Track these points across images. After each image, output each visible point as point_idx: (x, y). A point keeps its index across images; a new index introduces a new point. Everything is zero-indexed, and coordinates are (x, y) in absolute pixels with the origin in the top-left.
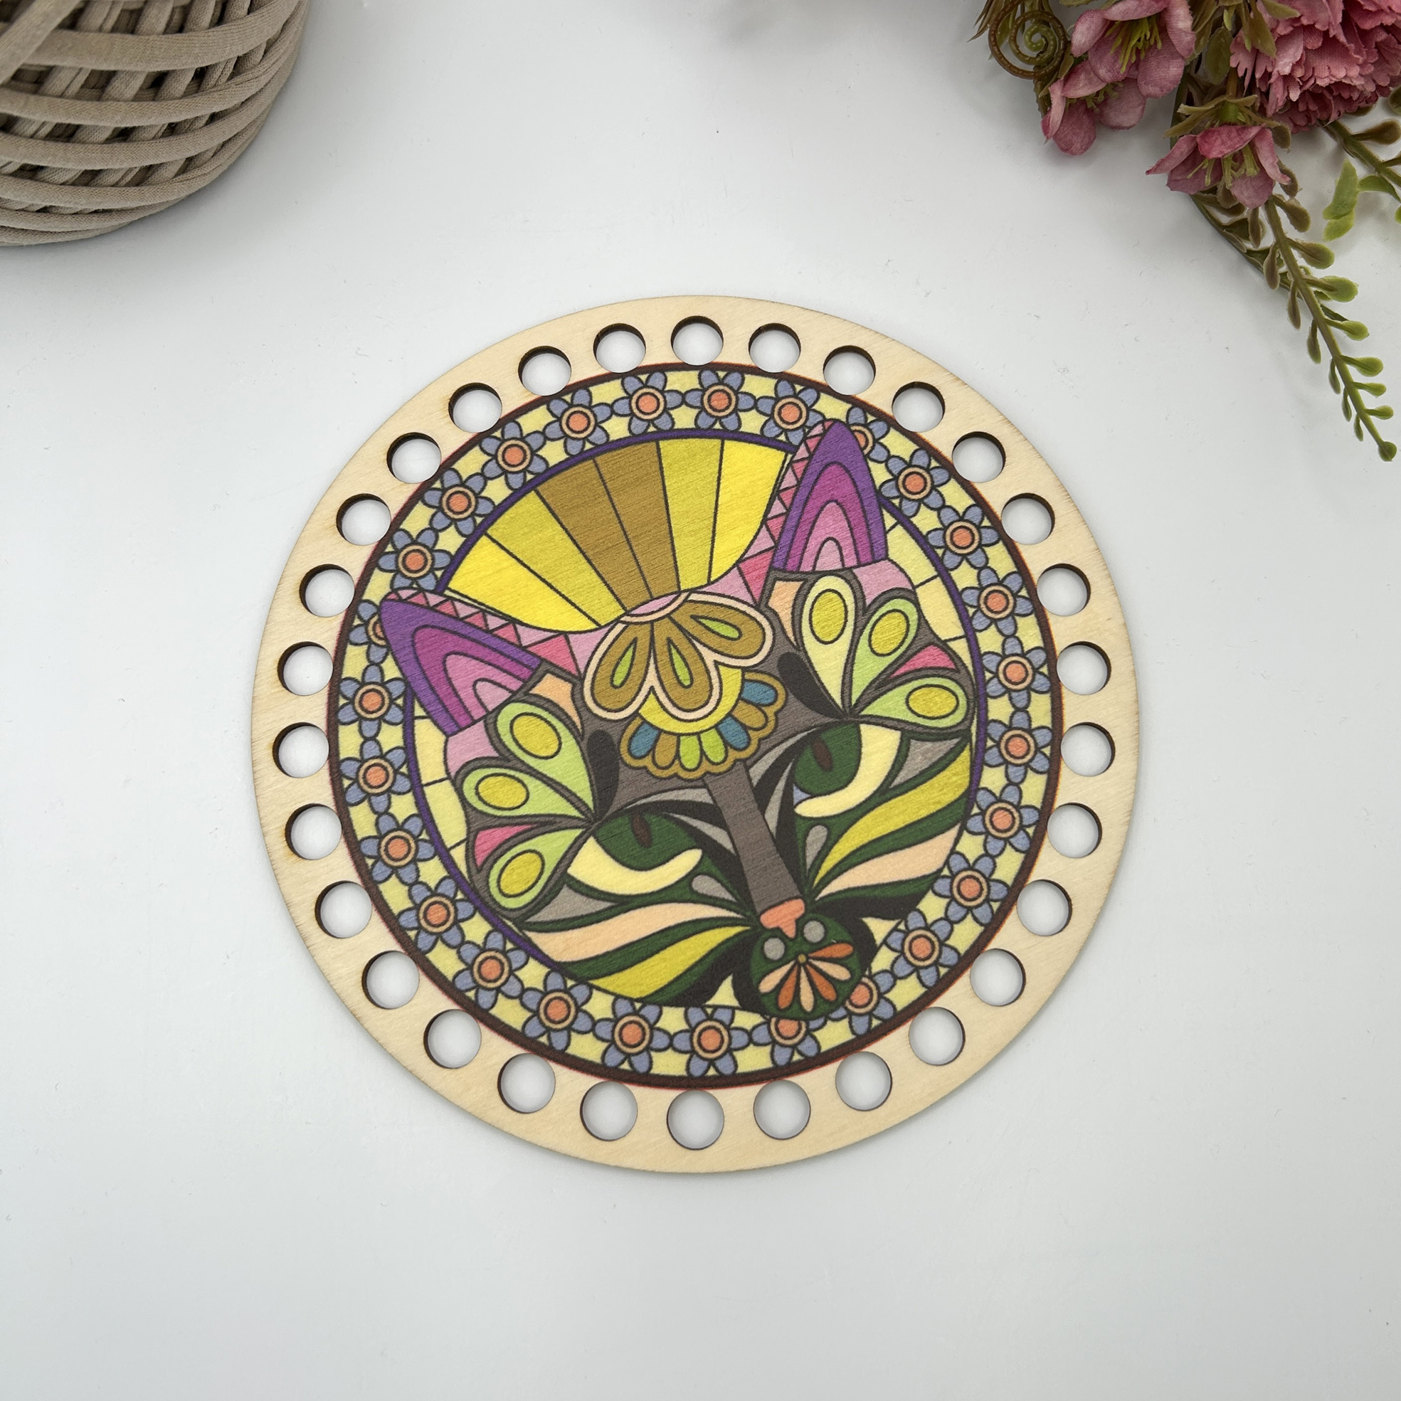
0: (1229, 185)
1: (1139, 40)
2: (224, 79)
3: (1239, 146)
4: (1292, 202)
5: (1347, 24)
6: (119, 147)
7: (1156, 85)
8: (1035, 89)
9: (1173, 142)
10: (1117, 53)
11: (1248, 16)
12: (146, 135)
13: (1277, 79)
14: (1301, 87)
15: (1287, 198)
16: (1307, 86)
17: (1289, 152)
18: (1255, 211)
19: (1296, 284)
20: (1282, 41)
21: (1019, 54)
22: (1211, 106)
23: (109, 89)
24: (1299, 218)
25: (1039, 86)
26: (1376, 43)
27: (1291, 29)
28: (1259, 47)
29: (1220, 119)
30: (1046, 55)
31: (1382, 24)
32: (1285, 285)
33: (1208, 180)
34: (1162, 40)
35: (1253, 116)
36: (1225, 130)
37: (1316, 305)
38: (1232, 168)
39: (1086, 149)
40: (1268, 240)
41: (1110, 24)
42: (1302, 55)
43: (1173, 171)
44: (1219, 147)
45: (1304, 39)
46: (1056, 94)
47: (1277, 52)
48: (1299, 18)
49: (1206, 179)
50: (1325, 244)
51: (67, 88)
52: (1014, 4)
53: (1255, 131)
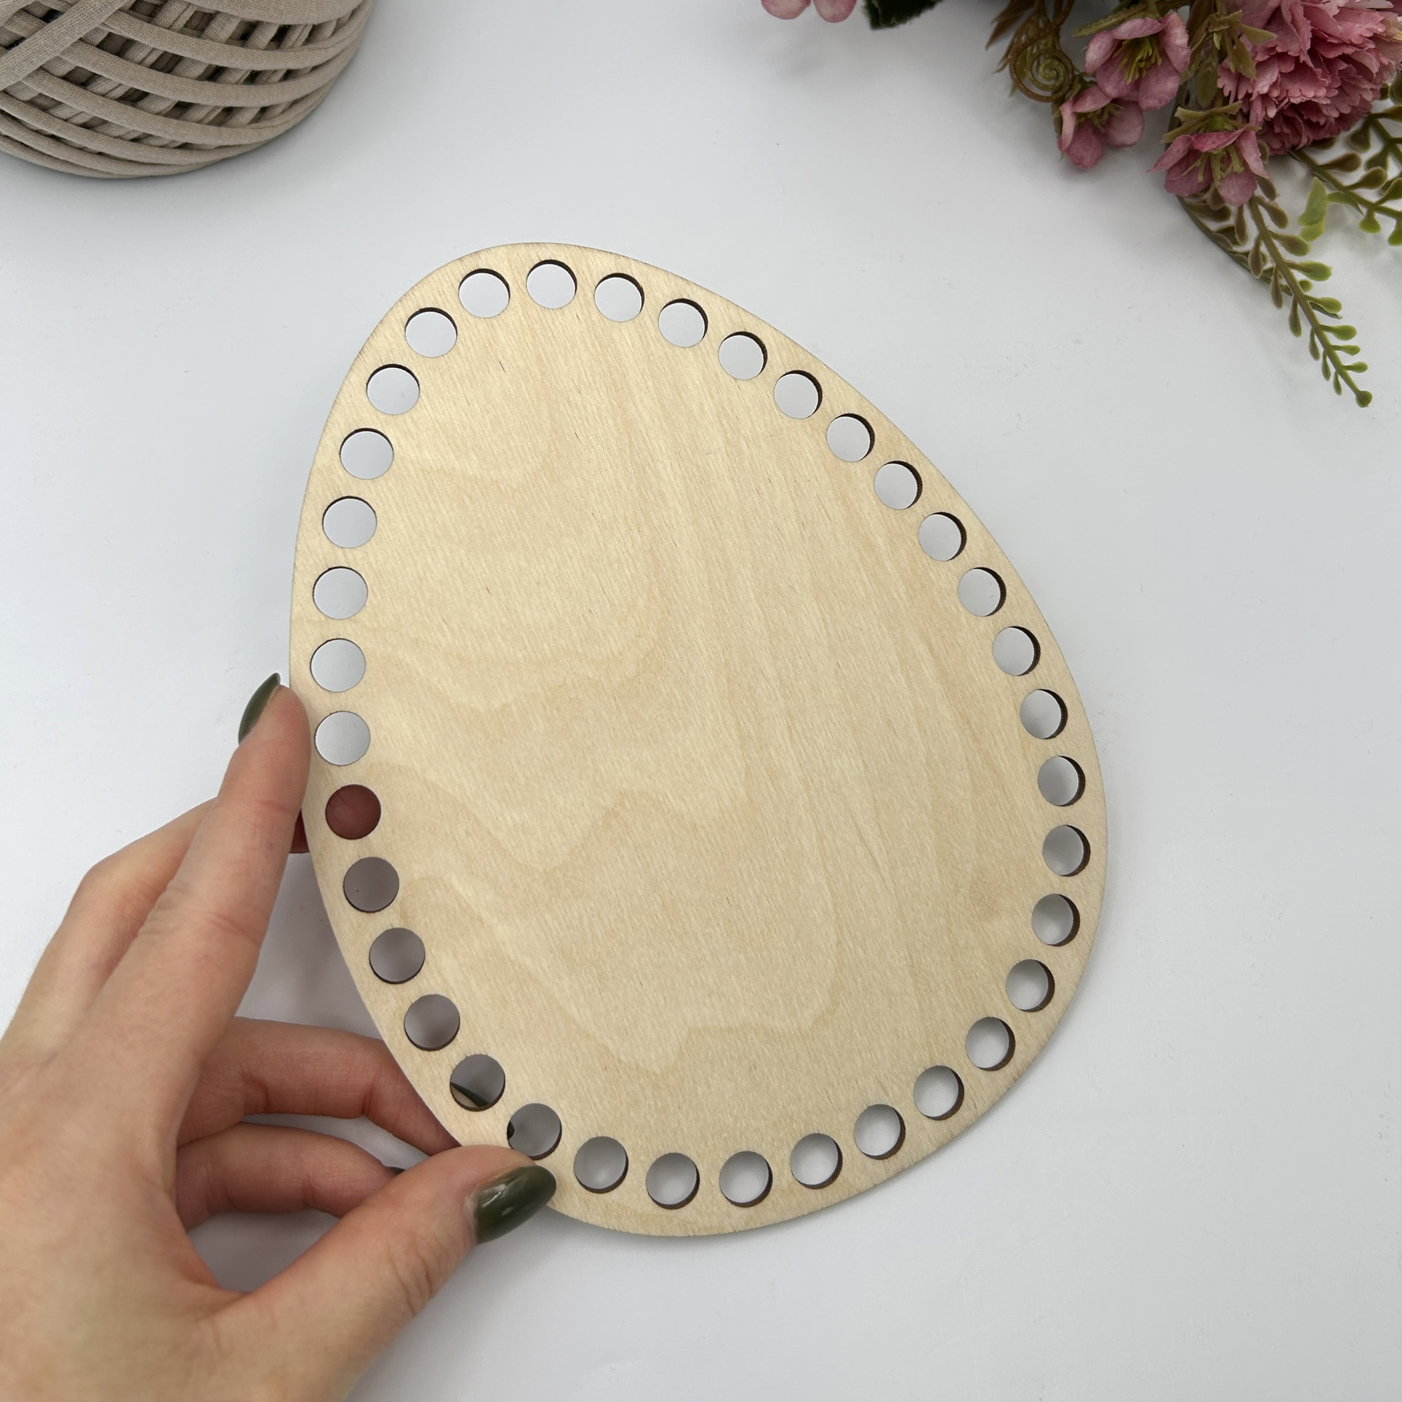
0: (1218, 186)
1: (1142, 59)
2: (300, 41)
3: (1226, 145)
4: (1272, 204)
5: (1312, 53)
7: (1154, 99)
8: (1051, 111)
9: (1170, 145)
13: (1257, 98)
14: (1277, 106)
15: (1267, 200)
16: (1283, 105)
18: (1240, 209)
19: (1277, 267)
20: (1261, 66)
21: (1034, 81)
23: (209, 29)
24: (1279, 217)
25: (1053, 107)
26: (1340, 71)
27: (1268, 57)
28: (1242, 72)
29: (1210, 127)
30: (1058, 83)
31: (1343, 54)
33: (1200, 178)
36: (1214, 134)
38: (1221, 170)
41: (1118, 44)
42: (1278, 77)
43: (1170, 170)
44: (1210, 145)
45: (1279, 67)
46: (1067, 111)
47: (1257, 76)
48: (1275, 47)
49: (1199, 178)
50: (1301, 238)
51: (176, 21)
52: (1031, 42)
53: (1240, 131)
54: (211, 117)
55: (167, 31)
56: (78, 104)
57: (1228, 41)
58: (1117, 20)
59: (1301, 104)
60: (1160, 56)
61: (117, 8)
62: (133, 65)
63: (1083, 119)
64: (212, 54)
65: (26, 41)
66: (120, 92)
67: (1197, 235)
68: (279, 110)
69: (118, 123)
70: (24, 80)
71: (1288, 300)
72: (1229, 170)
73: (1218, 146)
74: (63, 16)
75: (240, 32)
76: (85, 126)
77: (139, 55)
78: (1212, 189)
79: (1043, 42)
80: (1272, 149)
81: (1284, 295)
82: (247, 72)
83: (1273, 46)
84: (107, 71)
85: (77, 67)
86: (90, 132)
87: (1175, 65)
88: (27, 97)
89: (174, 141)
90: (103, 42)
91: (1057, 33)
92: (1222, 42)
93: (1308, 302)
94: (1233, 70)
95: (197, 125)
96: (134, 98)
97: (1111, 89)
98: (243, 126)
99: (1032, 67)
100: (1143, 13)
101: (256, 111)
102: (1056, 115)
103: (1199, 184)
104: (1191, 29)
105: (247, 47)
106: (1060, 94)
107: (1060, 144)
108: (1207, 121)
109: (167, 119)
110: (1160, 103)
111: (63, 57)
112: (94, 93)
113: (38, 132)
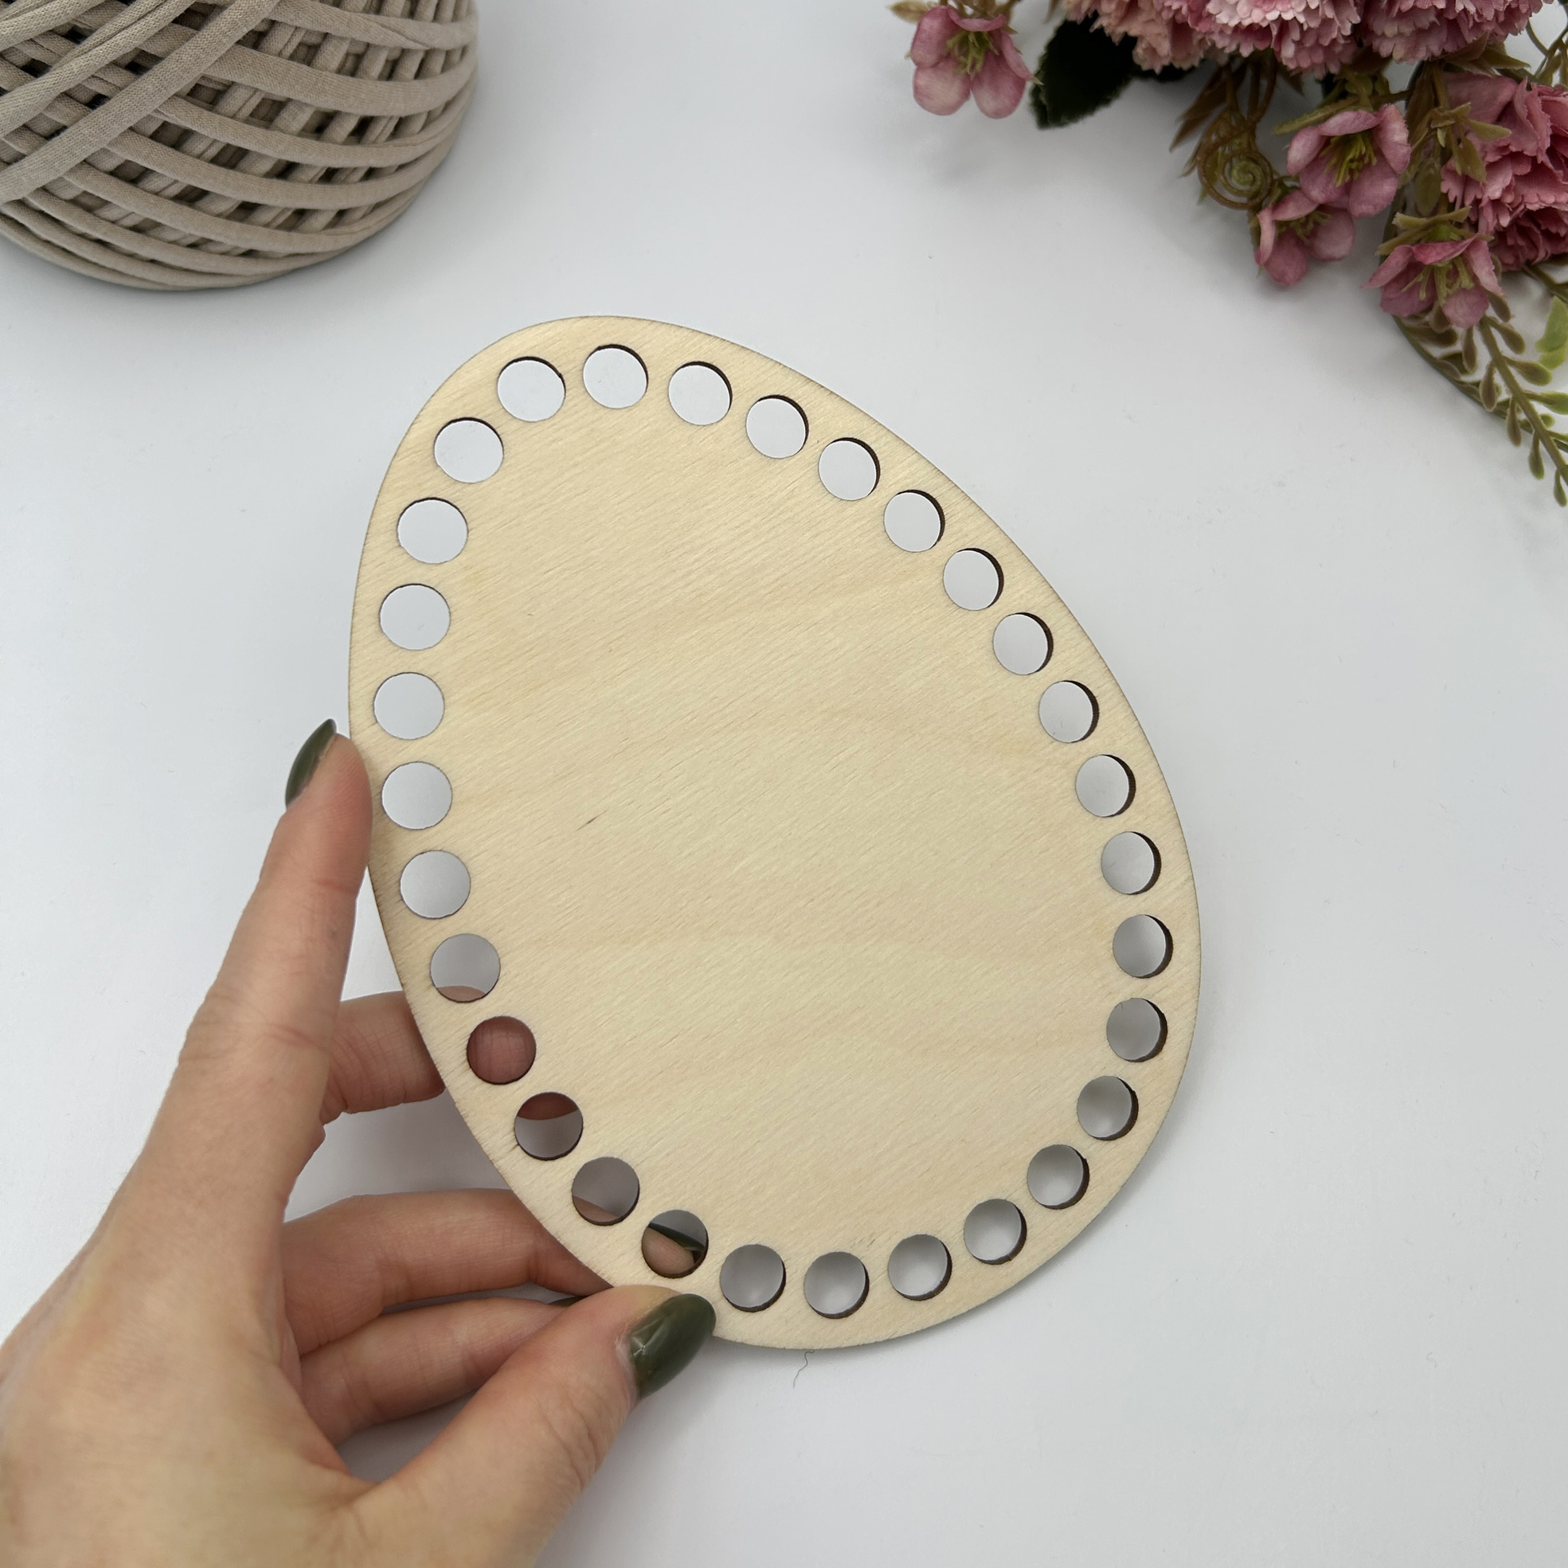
0: (1443, 304)
2: (385, 136)
3: (1453, 257)
4: (1506, 325)
5: (1551, 152)
7: (1369, 204)
12: (305, 175)
13: (1488, 203)
14: (1511, 213)
16: (1518, 212)
18: (1470, 331)
19: (1514, 398)
20: (1492, 167)
21: (1227, 185)
23: (278, 119)
24: (1514, 340)
25: (1249, 215)
27: (1498, 158)
28: (1469, 174)
30: (1255, 188)
33: (1423, 295)
34: (1377, 157)
37: (1537, 417)
38: (1447, 285)
39: (1299, 282)
41: (1326, 141)
42: (1511, 181)
43: (1386, 287)
44: (1434, 256)
45: (1513, 169)
46: (1266, 220)
47: (1487, 179)
48: (1508, 145)
49: (1421, 295)
50: (1542, 366)
51: (240, 109)
52: (1223, 141)
53: (1469, 241)
54: (281, 220)
55: (230, 120)
56: (128, 203)
57: (1453, 140)
58: (1324, 114)
59: (1540, 211)
60: (1375, 155)
61: (173, 93)
62: (190, 159)
63: (1284, 229)
64: (281, 148)
65: (69, 130)
66: (175, 190)
67: (1418, 362)
68: (359, 214)
69: (172, 225)
70: (66, 174)
71: (1528, 438)
72: (1457, 286)
73: (1445, 258)
74: (111, 102)
75: (315, 123)
76: (136, 229)
77: (198, 147)
78: (1435, 309)
79: (1237, 141)
80: (1504, 264)
81: (1523, 432)
82: (322, 169)
83: (1506, 145)
84: (161, 165)
85: (127, 162)
86: (140, 235)
87: (1392, 165)
88: (70, 194)
89: (237, 248)
90: (157, 132)
91: (1252, 133)
92: (1447, 138)
93: (1552, 438)
94: (1459, 172)
95: (264, 229)
96: (191, 197)
97: (1318, 192)
98: (317, 232)
99: (1223, 170)
100: (1353, 107)
101: (332, 215)
102: (1252, 224)
103: (1421, 302)
104: (1412, 122)
105: (323, 141)
106: (1258, 200)
107: (1258, 257)
108: (1430, 230)
109: (228, 222)
110: (1376, 209)
111: (110, 149)
112: (145, 191)
113: (83, 236)
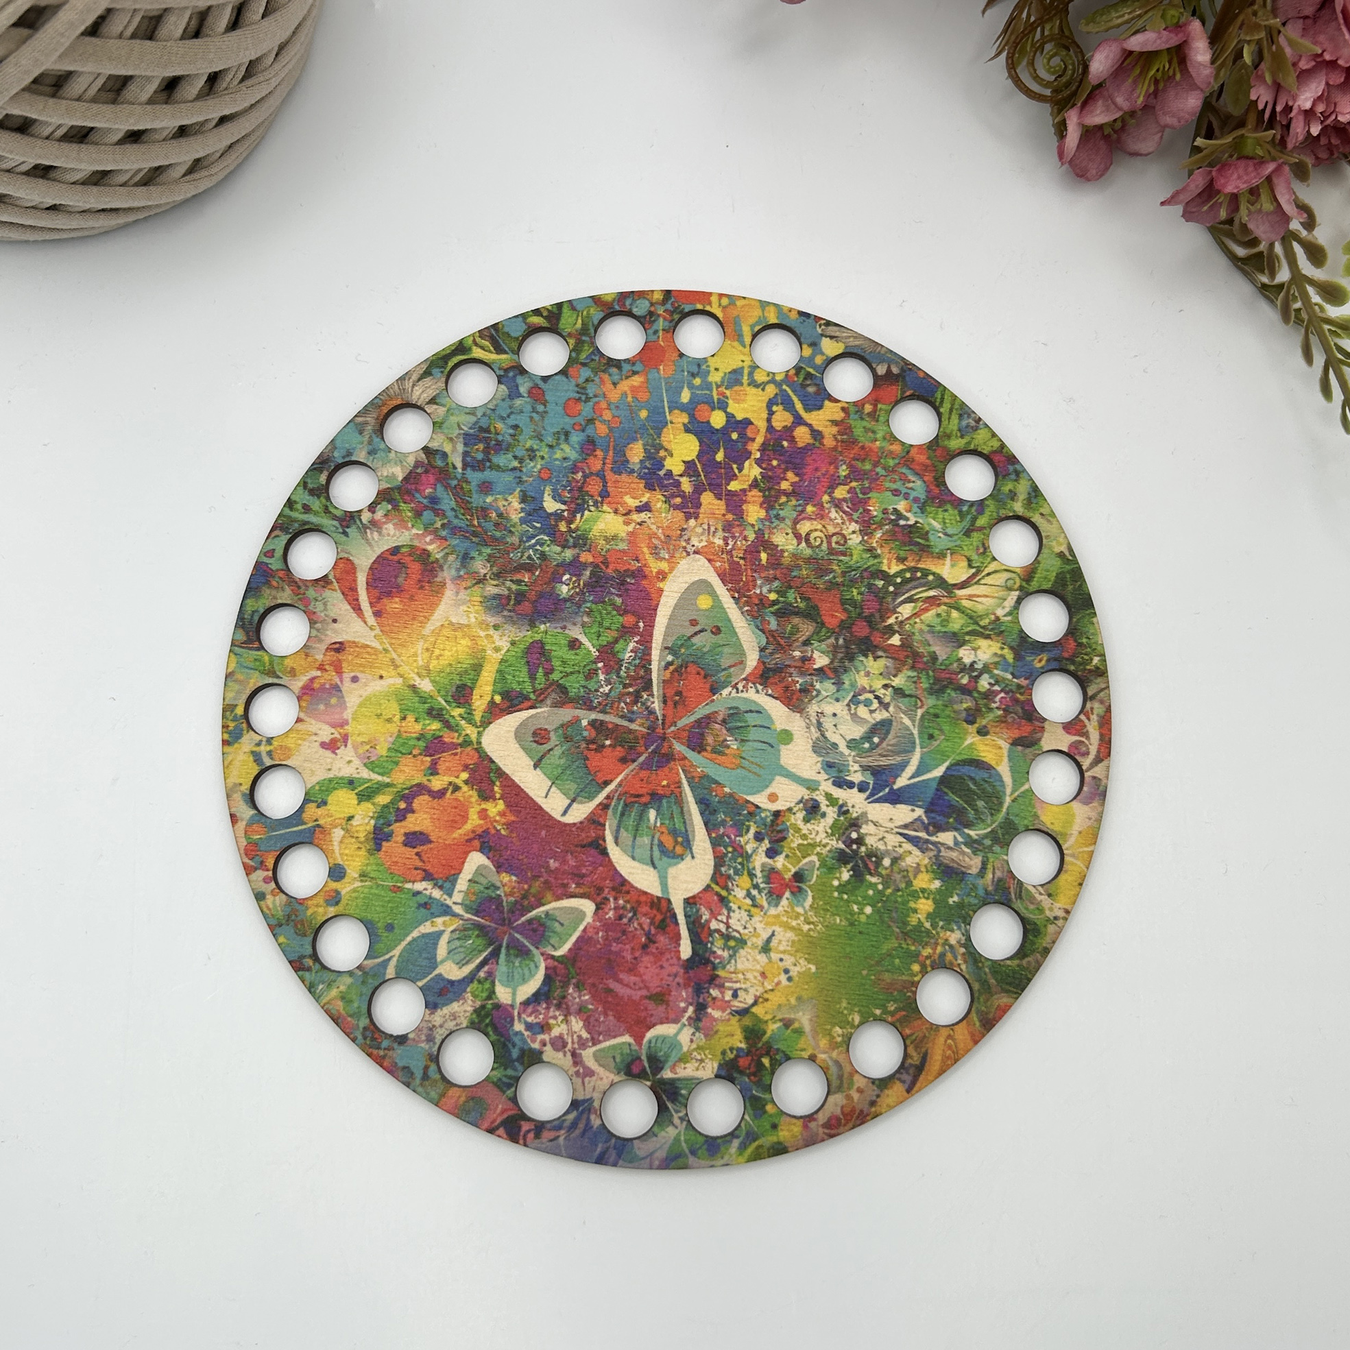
0: (1245, 219)
1: (1158, 70)
2: (236, 82)
3: (1255, 182)
4: (1310, 238)
6: (131, 148)
7: (1173, 116)
8: (1051, 114)
9: (1190, 173)
10: (1135, 82)
11: (1270, 49)
12: (157, 137)
13: (1298, 113)
14: (1322, 122)
15: (1304, 233)
16: (1328, 122)
17: (1308, 186)
18: (1272, 245)
19: (1310, 321)
20: (1304, 76)
21: (1036, 78)
22: (1228, 139)
23: (125, 92)
24: (1316, 254)
25: (1056, 111)
27: (1313, 63)
28: (1280, 80)
29: (1238, 152)
30: (1064, 79)
32: (1299, 321)
33: (1224, 211)
34: (1181, 71)
35: (1272, 150)
36: (1242, 163)
37: (1330, 345)
38: (1248, 202)
39: (1101, 176)
40: (1283, 275)
41: (1129, 52)
42: (1324, 89)
43: (1189, 203)
44: (1234, 181)
45: (1327, 75)
46: (1073, 119)
47: (1298, 85)
48: (1322, 54)
49: (1222, 213)
50: (1341, 282)
54: (138, 179)
55: (75, 102)
60: (1179, 69)
63: (1089, 132)
68: (214, 158)
71: (1319, 359)
72: (1258, 206)
75: (162, 90)
78: (1237, 222)
79: (1048, 26)
83: (1320, 53)
87: (1197, 81)
91: (1065, 15)
94: (1270, 78)
97: (1123, 99)
101: (186, 166)
102: (1059, 123)
104: (1215, 41)
105: (172, 103)
106: (1065, 95)
107: (1061, 154)
109: (85, 187)
110: (1180, 122)
